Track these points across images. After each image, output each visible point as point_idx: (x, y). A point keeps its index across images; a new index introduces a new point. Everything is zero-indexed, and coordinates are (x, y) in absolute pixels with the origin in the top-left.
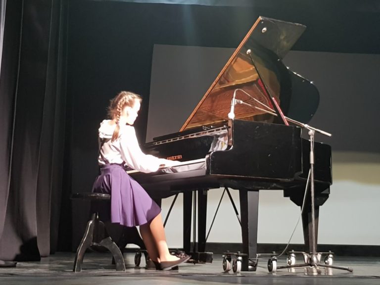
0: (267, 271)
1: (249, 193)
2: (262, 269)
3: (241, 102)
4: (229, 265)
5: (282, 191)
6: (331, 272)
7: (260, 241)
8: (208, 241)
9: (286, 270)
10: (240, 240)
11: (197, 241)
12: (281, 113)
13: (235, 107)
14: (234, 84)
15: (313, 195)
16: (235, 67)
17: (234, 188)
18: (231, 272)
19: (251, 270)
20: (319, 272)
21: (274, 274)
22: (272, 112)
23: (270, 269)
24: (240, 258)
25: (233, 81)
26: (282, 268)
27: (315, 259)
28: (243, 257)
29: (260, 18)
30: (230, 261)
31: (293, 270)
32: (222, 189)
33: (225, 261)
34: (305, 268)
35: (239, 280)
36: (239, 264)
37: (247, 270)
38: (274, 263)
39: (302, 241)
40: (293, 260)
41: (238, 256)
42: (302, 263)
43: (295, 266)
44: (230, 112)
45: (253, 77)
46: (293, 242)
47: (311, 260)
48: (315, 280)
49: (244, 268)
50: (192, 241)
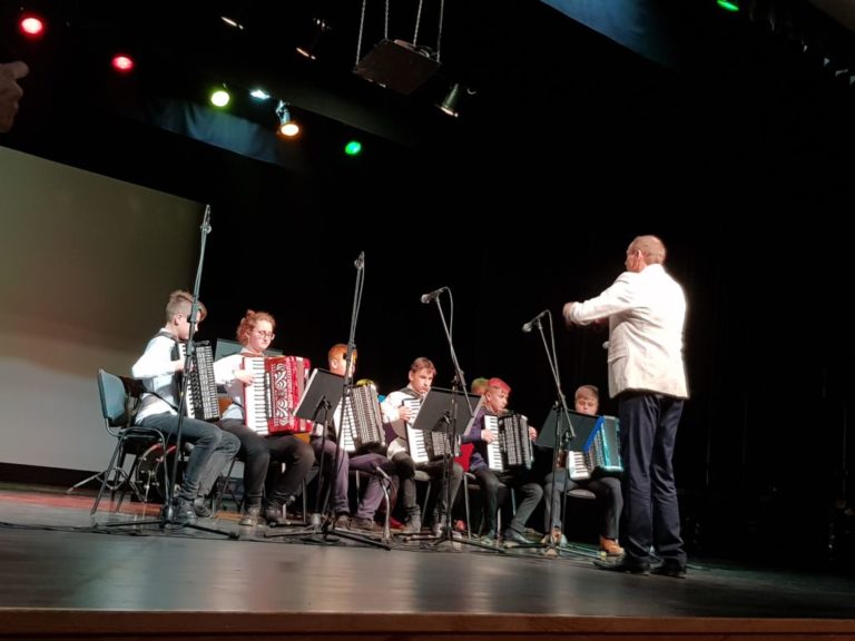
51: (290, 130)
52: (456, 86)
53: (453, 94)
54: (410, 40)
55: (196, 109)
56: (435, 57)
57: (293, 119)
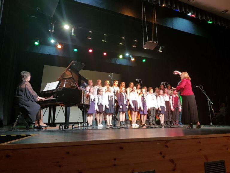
1: (68, 108)
2: (70, 128)
3: (67, 83)
5: (77, 107)
6: (89, 128)
7: (70, 121)
12: (78, 86)
13: (65, 84)
15: (85, 108)
16: (67, 73)
17: (64, 106)
18: (61, 129)
19: (67, 128)
20: (85, 128)
21: (73, 129)
25: (65, 77)
26: (76, 127)
27: (85, 125)
28: (65, 125)
29: (73, 61)
30: (61, 126)
31: (79, 128)
34: (82, 127)
35: (63, 131)
38: (73, 126)
40: (79, 125)
43: (80, 127)
45: (71, 76)
48: (84, 130)
51: (133, 59)
52: (161, 47)
53: (160, 48)
54: (152, 41)
55: (117, 59)
56: (157, 43)
57: (133, 58)
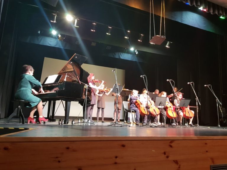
0: (71, 124)
1: (68, 102)
2: (70, 123)
3: (68, 76)
4: (60, 122)
5: (78, 102)
6: (89, 124)
7: (70, 115)
8: (55, 115)
9: (77, 124)
10: (64, 115)
11: (51, 115)
13: (66, 77)
14: (67, 71)
15: (86, 103)
16: (68, 66)
17: (64, 100)
18: (61, 124)
19: (67, 124)
20: (86, 124)
21: (73, 125)
22: (77, 80)
23: (72, 123)
24: (64, 120)
25: (67, 70)
26: (76, 123)
27: (85, 121)
29: (75, 54)
30: (61, 121)
32: (60, 101)
33: (59, 121)
34: (83, 123)
36: (63, 122)
37: (65, 124)
39: (82, 116)
40: (79, 121)
41: (63, 120)
42: (82, 122)
43: (80, 123)
44: (65, 79)
45: (72, 70)
46: (79, 116)
47: (84, 121)
48: (85, 127)
49: (65, 123)
50: (50, 115)
52: (168, 42)
54: (159, 35)
55: (121, 53)
56: (164, 37)
